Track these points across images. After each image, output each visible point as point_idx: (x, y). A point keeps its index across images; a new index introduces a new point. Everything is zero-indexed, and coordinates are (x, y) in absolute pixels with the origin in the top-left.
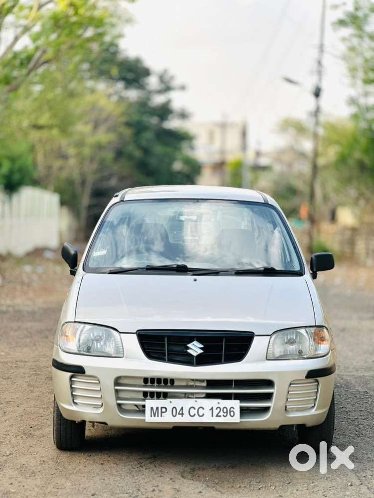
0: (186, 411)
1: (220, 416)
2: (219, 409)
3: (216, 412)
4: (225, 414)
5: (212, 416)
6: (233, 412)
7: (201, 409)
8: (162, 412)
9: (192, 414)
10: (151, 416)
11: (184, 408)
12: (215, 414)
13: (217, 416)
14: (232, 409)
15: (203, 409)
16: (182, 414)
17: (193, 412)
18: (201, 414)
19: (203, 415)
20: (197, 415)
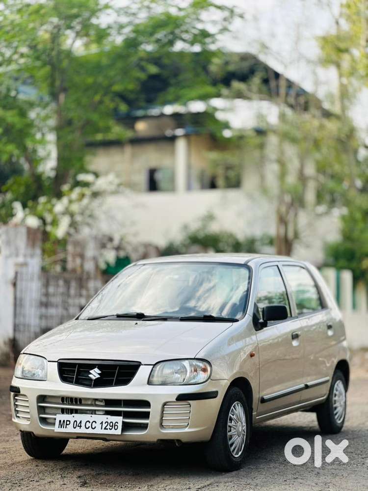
0: (83, 424)
1: (107, 429)
2: (107, 423)
3: (104, 425)
4: (111, 428)
5: (102, 429)
6: (117, 425)
7: (94, 423)
8: (67, 424)
9: (87, 427)
10: (59, 427)
11: (82, 422)
12: (103, 428)
13: (105, 429)
14: (116, 424)
15: (96, 423)
16: (81, 426)
17: (88, 425)
18: (93, 427)
19: (95, 427)
20: (90, 427)
